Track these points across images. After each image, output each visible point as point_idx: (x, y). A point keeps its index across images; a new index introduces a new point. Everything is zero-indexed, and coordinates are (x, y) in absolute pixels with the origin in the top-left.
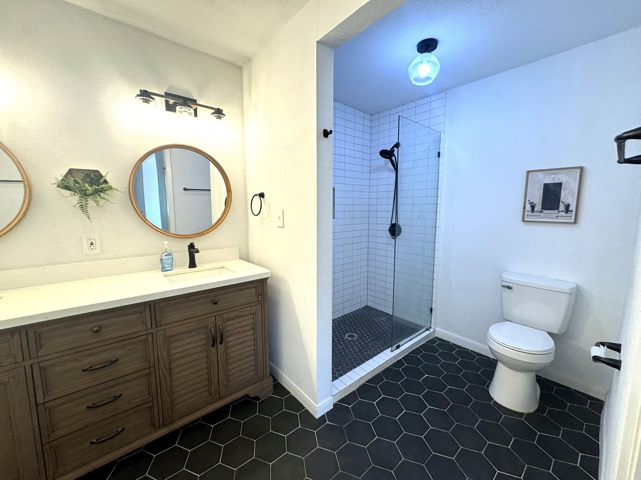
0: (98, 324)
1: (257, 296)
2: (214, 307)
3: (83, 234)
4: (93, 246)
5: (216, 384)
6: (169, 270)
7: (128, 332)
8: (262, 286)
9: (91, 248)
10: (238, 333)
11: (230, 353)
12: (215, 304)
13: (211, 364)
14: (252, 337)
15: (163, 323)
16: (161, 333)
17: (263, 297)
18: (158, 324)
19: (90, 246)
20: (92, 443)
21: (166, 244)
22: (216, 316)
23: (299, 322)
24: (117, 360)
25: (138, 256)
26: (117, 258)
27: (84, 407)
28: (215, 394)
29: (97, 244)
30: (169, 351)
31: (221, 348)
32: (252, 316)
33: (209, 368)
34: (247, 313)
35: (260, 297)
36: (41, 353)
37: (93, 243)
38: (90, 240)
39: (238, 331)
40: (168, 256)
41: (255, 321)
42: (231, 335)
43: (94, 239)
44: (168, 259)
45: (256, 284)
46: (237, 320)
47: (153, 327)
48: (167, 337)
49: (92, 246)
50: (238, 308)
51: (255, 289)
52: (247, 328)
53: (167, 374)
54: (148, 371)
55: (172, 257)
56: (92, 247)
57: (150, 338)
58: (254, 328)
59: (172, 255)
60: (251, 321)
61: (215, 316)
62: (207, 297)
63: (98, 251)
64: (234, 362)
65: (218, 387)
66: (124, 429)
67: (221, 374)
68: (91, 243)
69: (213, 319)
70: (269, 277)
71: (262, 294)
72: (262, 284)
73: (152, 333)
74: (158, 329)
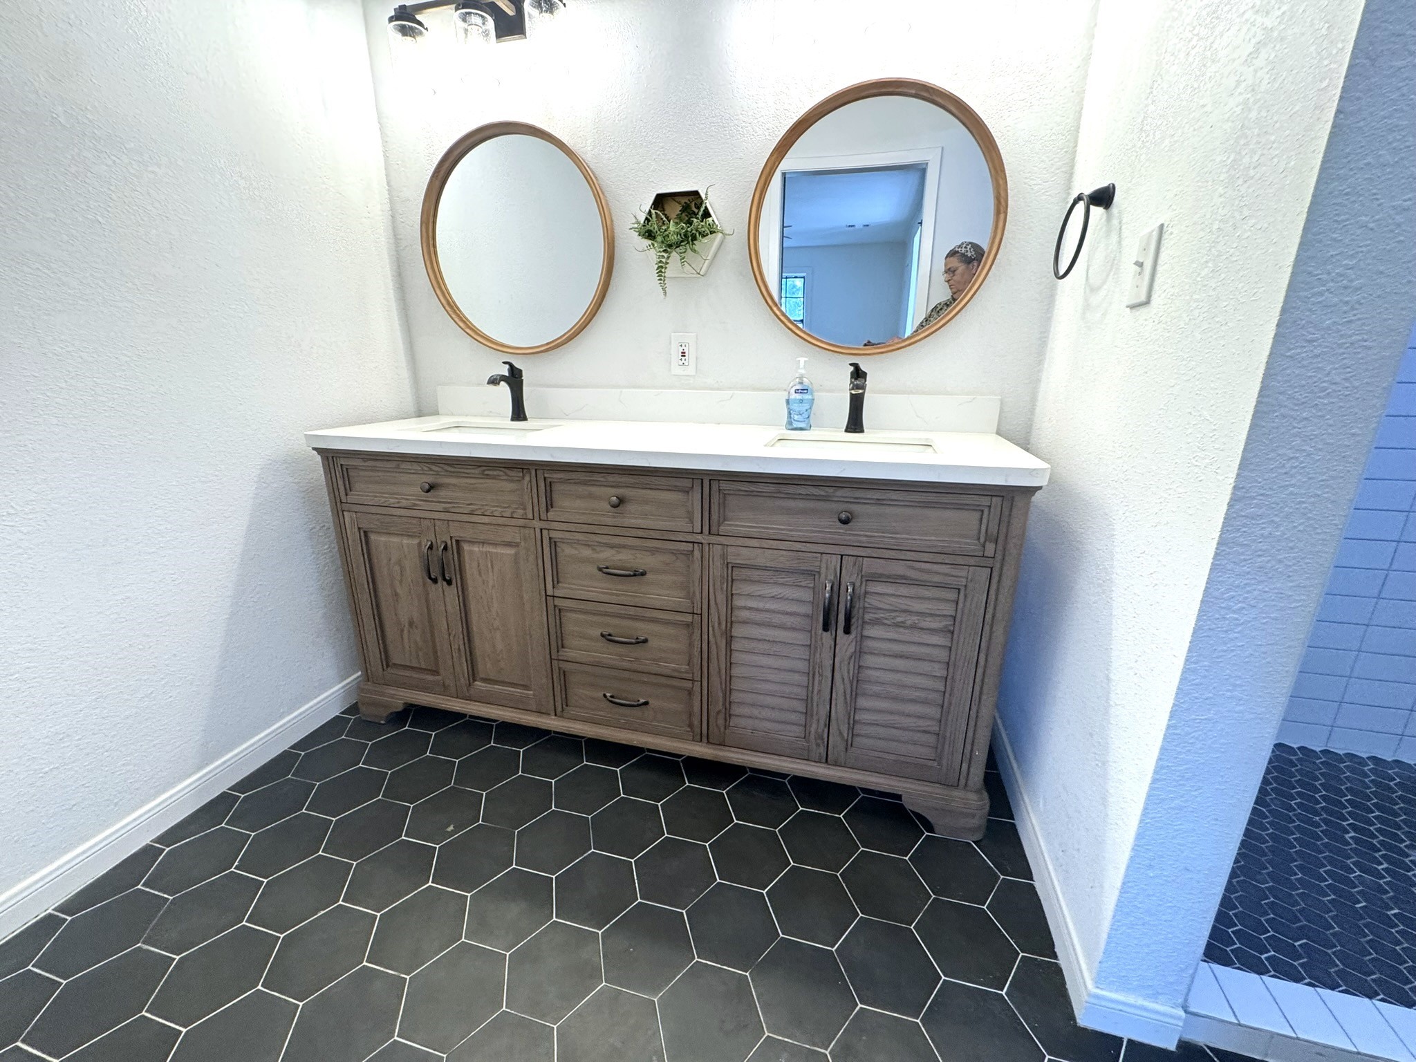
0: (621, 491)
1: (982, 540)
2: (843, 529)
3: (673, 334)
4: (685, 360)
5: (822, 722)
6: (801, 429)
7: (661, 525)
8: (1006, 512)
9: (681, 363)
10: (897, 625)
11: (868, 668)
12: (845, 522)
13: (817, 671)
14: (943, 655)
15: (724, 529)
16: (717, 550)
17: (1000, 547)
18: (714, 530)
19: (681, 360)
20: (605, 696)
21: (802, 365)
22: (844, 557)
23: (1112, 676)
24: (643, 574)
25: (755, 389)
26: (718, 389)
27: (596, 632)
28: (818, 745)
29: (691, 355)
30: (730, 597)
31: (846, 644)
32: (952, 595)
33: (811, 675)
34: (936, 579)
35: (990, 547)
36: (551, 515)
37: (684, 353)
38: (681, 346)
39: (899, 619)
40: (801, 393)
41: (959, 611)
42: (877, 622)
43: (687, 345)
44: (801, 401)
45: (985, 501)
46: (903, 591)
47: (704, 531)
48: (728, 563)
49: (683, 358)
50: (909, 555)
51: (977, 515)
52: (928, 623)
53: (723, 644)
54: (689, 618)
55: (810, 397)
56: (683, 361)
57: (697, 554)
58: (953, 633)
59: (812, 394)
60: (948, 609)
61: (842, 556)
62: (826, 499)
63: (691, 370)
64: (877, 696)
65: (826, 730)
66: (646, 703)
67: (836, 705)
68: (682, 353)
69: (835, 561)
70: (1040, 488)
71: (1002, 537)
72: (1006, 504)
73: (702, 543)
74: (714, 539)
